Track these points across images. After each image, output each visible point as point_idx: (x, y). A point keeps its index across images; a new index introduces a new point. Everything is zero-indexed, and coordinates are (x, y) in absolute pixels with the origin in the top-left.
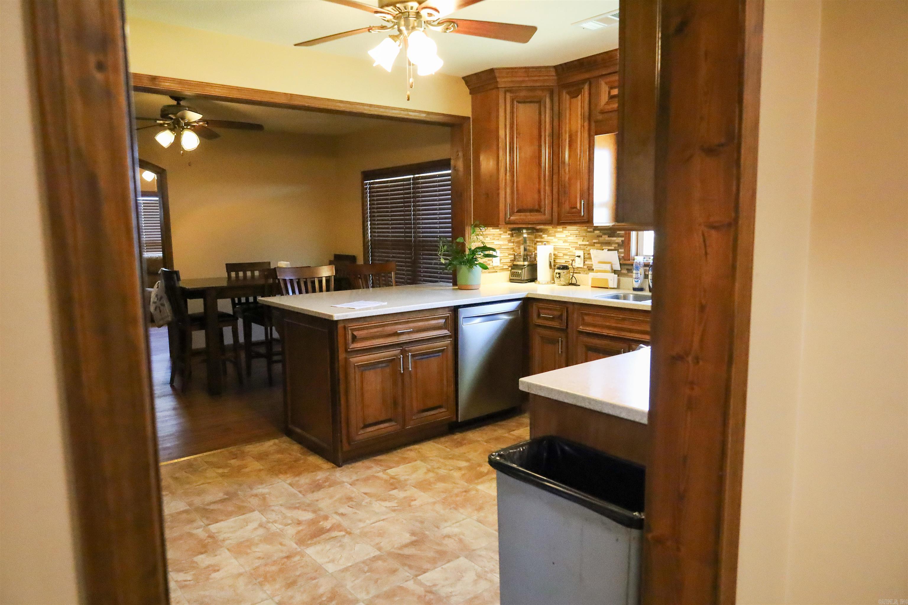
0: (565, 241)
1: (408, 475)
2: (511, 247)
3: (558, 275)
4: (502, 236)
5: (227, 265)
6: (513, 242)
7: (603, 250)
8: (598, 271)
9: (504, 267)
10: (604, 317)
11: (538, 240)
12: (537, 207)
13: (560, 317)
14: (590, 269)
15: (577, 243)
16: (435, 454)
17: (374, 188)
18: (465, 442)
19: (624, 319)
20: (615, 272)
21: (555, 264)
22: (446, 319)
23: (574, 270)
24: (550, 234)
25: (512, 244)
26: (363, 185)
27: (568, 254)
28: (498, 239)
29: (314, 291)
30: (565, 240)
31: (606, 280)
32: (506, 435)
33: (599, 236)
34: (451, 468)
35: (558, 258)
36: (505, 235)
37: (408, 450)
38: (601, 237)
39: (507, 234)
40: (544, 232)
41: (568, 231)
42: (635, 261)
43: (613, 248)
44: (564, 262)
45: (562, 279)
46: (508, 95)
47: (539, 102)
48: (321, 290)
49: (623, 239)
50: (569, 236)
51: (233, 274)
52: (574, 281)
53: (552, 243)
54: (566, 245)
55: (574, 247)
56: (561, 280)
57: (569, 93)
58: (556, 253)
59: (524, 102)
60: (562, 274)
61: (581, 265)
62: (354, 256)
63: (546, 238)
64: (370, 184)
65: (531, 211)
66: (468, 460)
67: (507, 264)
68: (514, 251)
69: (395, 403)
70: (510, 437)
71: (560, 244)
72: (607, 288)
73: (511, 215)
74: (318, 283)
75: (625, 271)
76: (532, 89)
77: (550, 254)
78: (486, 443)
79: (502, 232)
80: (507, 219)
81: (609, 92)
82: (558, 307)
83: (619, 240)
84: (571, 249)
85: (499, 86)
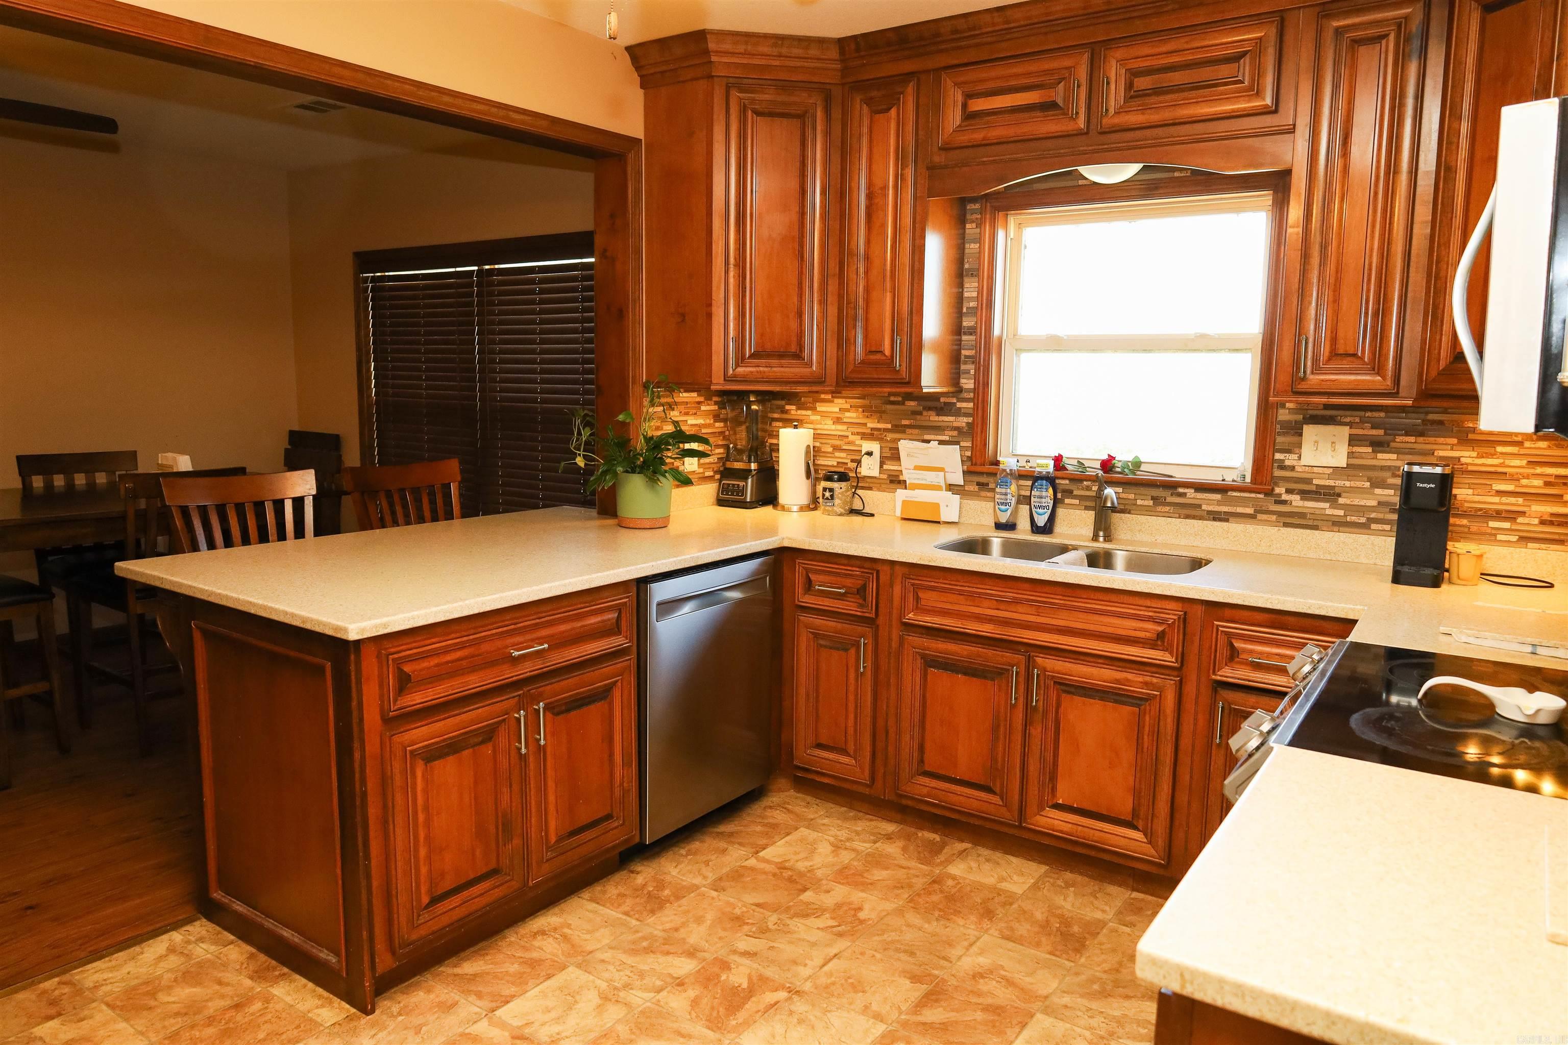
0: (838, 421)
1: (557, 1020)
2: (720, 430)
3: (827, 494)
4: (703, 408)
5: (20, 459)
6: (725, 420)
7: (928, 441)
8: (915, 487)
9: (707, 474)
10: (971, 596)
11: (776, 416)
12: (793, 348)
13: (861, 591)
14: (896, 481)
15: (865, 424)
16: (606, 941)
17: (383, 289)
18: (667, 892)
19: (1016, 602)
20: (951, 488)
21: (817, 468)
22: (620, 610)
23: (858, 482)
24: (804, 403)
25: (722, 424)
26: (359, 283)
27: (844, 447)
28: (695, 414)
29: (264, 538)
30: (838, 418)
31: (936, 507)
32: (752, 862)
33: (915, 413)
34: (659, 983)
35: (821, 454)
36: (709, 405)
37: (535, 935)
38: (920, 413)
39: (713, 403)
40: (789, 400)
41: (844, 400)
42: (1001, 466)
43: (947, 438)
44: (835, 464)
45: (837, 501)
46: (735, 94)
47: (801, 117)
48: (282, 537)
49: (970, 420)
50: (847, 410)
51: (38, 482)
52: (857, 505)
53: (807, 423)
54: (840, 429)
55: (858, 434)
56: (836, 504)
57: (869, 101)
58: (817, 444)
59: (771, 115)
60: (837, 491)
61: (875, 472)
62: (337, 436)
63: (793, 412)
64: (374, 279)
65: (781, 356)
66: (691, 953)
67: (713, 466)
68: (725, 438)
69: (506, 827)
70: (762, 866)
71: (828, 426)
72: (939, 522)
73: (737, 366)
74: (273, 514)
75: (973, 488)
76: (785, 86)
77: (808, 446)
78: (716, 890)
79: (701, 399)
80: (731, 371)
81: (965, 106)
82: (857, 569)
83: (963, 421)
84: (851, 438)
85: (713, 74)
